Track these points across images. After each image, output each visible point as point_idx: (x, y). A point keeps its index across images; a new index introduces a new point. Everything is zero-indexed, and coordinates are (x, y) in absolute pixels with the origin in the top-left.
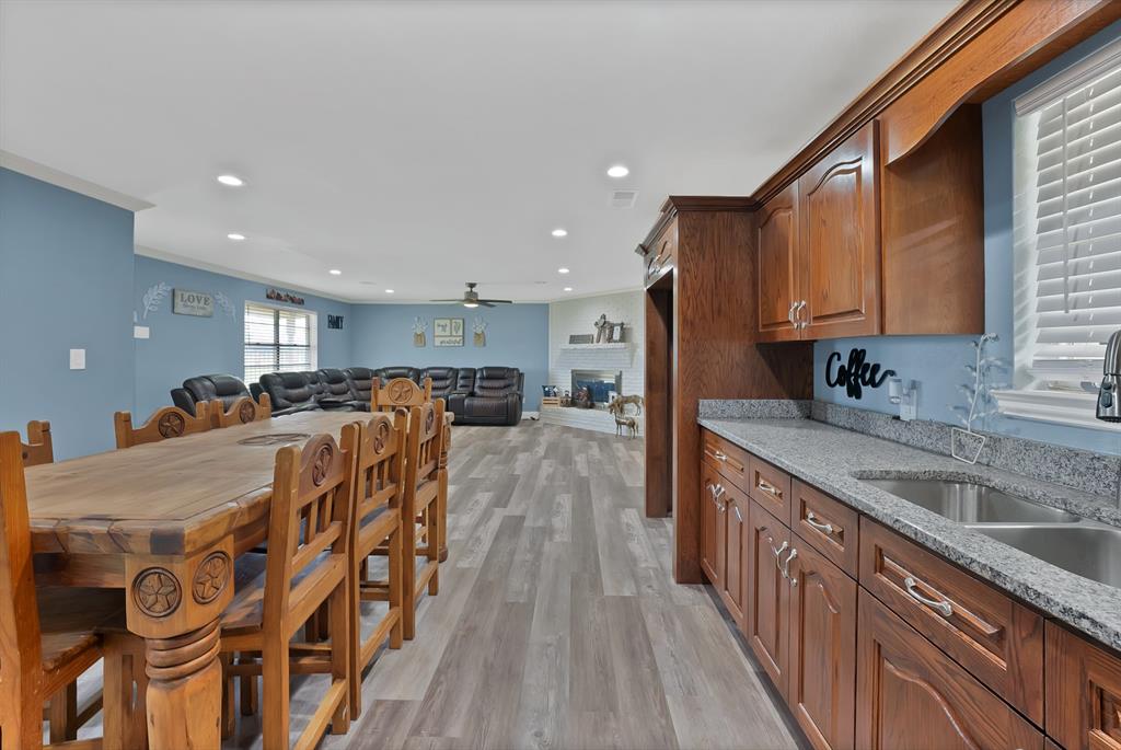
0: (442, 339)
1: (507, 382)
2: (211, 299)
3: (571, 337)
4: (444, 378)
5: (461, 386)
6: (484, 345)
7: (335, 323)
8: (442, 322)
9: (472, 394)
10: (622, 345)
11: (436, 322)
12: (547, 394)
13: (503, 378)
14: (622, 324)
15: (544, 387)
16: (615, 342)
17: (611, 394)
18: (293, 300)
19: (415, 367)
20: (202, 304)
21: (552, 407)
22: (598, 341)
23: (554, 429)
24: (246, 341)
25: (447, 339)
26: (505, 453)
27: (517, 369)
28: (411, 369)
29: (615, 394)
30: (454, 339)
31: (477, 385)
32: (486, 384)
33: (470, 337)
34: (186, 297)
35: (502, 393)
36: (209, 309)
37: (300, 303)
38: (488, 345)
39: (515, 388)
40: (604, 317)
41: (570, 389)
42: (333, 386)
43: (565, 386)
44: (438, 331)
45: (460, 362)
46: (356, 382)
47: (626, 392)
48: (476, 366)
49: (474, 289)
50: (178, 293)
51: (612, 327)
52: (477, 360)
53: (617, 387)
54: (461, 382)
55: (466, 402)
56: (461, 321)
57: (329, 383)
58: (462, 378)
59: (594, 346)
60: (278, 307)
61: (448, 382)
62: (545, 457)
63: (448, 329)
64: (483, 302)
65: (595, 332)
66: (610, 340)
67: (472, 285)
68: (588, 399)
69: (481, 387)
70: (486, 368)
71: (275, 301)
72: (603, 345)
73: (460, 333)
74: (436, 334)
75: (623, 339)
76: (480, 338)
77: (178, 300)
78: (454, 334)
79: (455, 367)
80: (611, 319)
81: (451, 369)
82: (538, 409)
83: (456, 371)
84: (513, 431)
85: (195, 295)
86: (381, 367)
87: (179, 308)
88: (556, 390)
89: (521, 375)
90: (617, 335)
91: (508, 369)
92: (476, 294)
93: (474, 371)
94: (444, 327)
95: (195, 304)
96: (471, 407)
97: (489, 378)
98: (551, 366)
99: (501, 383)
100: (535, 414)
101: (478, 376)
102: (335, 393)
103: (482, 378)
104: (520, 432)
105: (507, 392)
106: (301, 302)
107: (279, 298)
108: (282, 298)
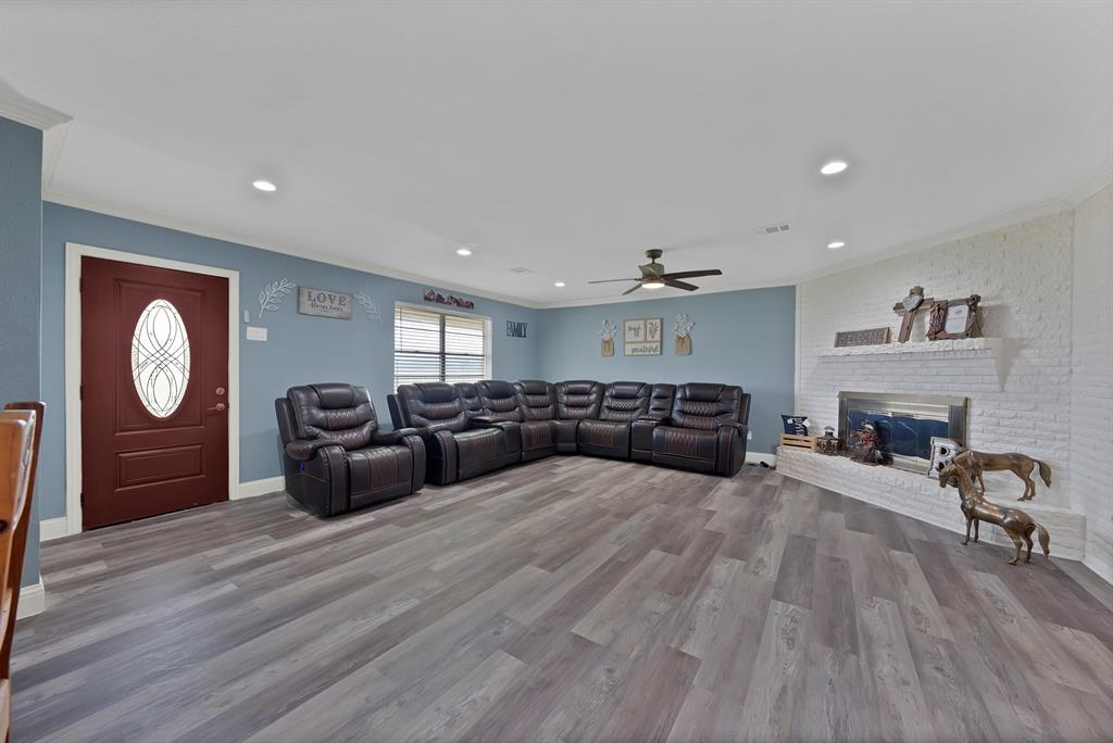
0: (635, 346)
1: (722, 407)
2: (348, 299)
3: (840, 335)
4: (634, 397)
5: (654, 409)
6: (690, 353)
7: (518, 331)
8: (634, 324)
9: (667, 422)
10: (977, 342)
11: (627, 324)
12: (791, 429)
13: (715, 400)
14: (975, 299)
15: (785, 418)
16: (954, 337)
17: (938, 443)
18: (459, 303)
19: (600, 381)
20: (336, 304)
21: (799, 451)
22: (904, 337)
23: (803, 494)
24: (397, 347)
25: (640, 346)
26: (688, 553)
27: (739, 389)
28: (594, 384)
29: (950, 445)
30: (648, 346)
31: (676, 408)
32: (689, 407)
33: (670, 342)
34: (315, 294)
35: (711, 423)
36: (346, 309)
37: (468, 307)
38: (694, 350)
39: (734, 416)
40: (920, 291)
41: (835, 424)
42: (495, 402)
43: (826, 418)
44: (630, 336)
45: (655, 376)
46: (529, 398)
47: (980, 441)
48: (677, 383)
49: (657, 261)
50: (305, 292)
51: (942, 310)
52: (679, 372)
53: (956, 428)
54: (654, 403)
55: (656, 432)
56: (658, 321)
57: (489, 397)
58: (657, 397)
59: (894, 346)
60: (445, 311)
61: (638, 402)
62: (778, 592)
63: (641, 332)
64: (672, 280)
65: (895, 323)
66: (937, 332)
67: (654, 254)
68: (876, 447)
69: (683, 413)
70: (691, 385)
71: (434, 303)
72: (918, 345)
73: (657, 337)
74: (627, 340)
75: (974, 330)
76: (684, 343)
77: (305, 298)
78: (649, 338)
79: (649, 382)
80: (935, 293)
81: (643, 385)
82: (774, 452)
83: (649, 388)
84: (727, 485)
85: (327, 294)
86: (562, 381)
87: (306, 307)
88: (806, 423)
89: (745, 399)
90: (957, 320)
91: (724, 387)
92: (661, 266)
93: (673, 389)
94: (636, 330)
95: (327, 303)
96: (661, 440)
97: (693, 399)
98: (800, 384)
99: (712, 408)
100: (769, 459)
101: (679, 395)
102: (494, 410)
103: (684, 399)
104: (736, 493)
105: (718, 422)
106: (470, 306)
107: (440, 299)
108: (446, 302)
